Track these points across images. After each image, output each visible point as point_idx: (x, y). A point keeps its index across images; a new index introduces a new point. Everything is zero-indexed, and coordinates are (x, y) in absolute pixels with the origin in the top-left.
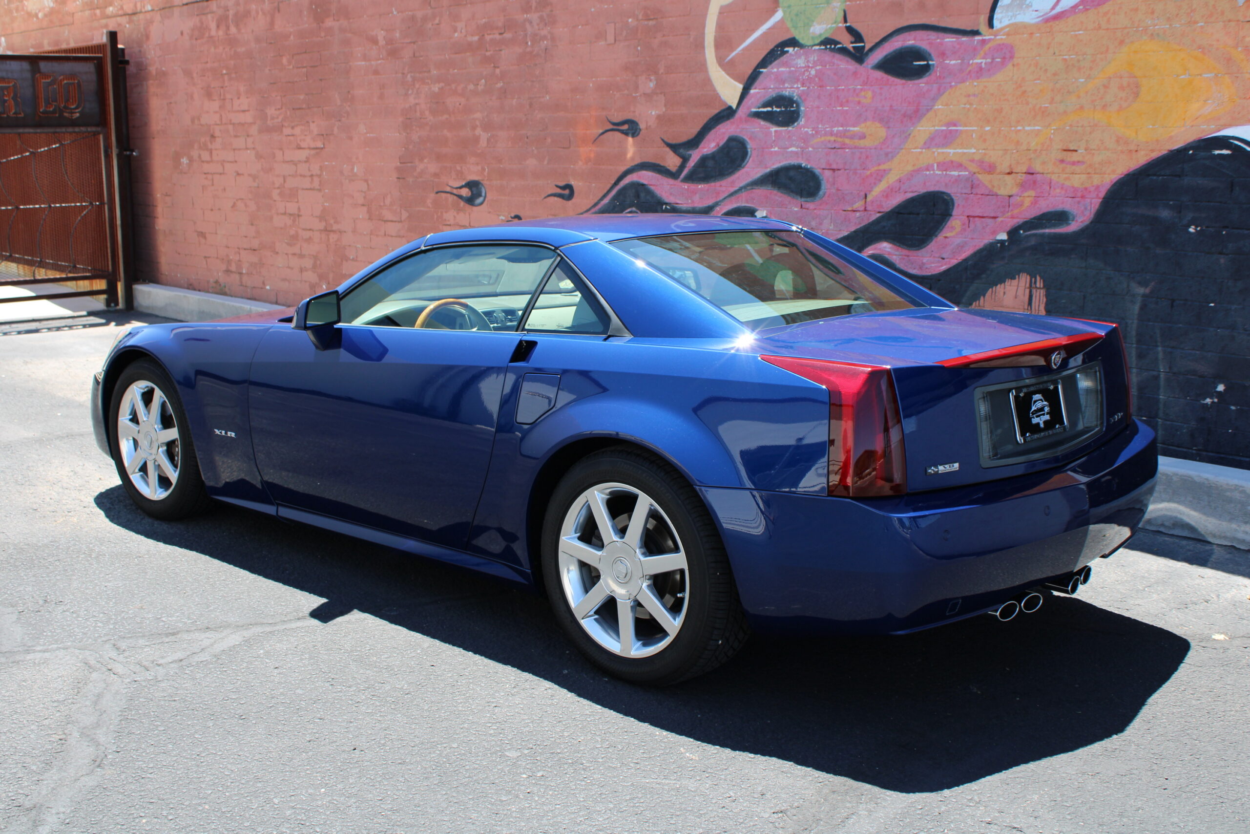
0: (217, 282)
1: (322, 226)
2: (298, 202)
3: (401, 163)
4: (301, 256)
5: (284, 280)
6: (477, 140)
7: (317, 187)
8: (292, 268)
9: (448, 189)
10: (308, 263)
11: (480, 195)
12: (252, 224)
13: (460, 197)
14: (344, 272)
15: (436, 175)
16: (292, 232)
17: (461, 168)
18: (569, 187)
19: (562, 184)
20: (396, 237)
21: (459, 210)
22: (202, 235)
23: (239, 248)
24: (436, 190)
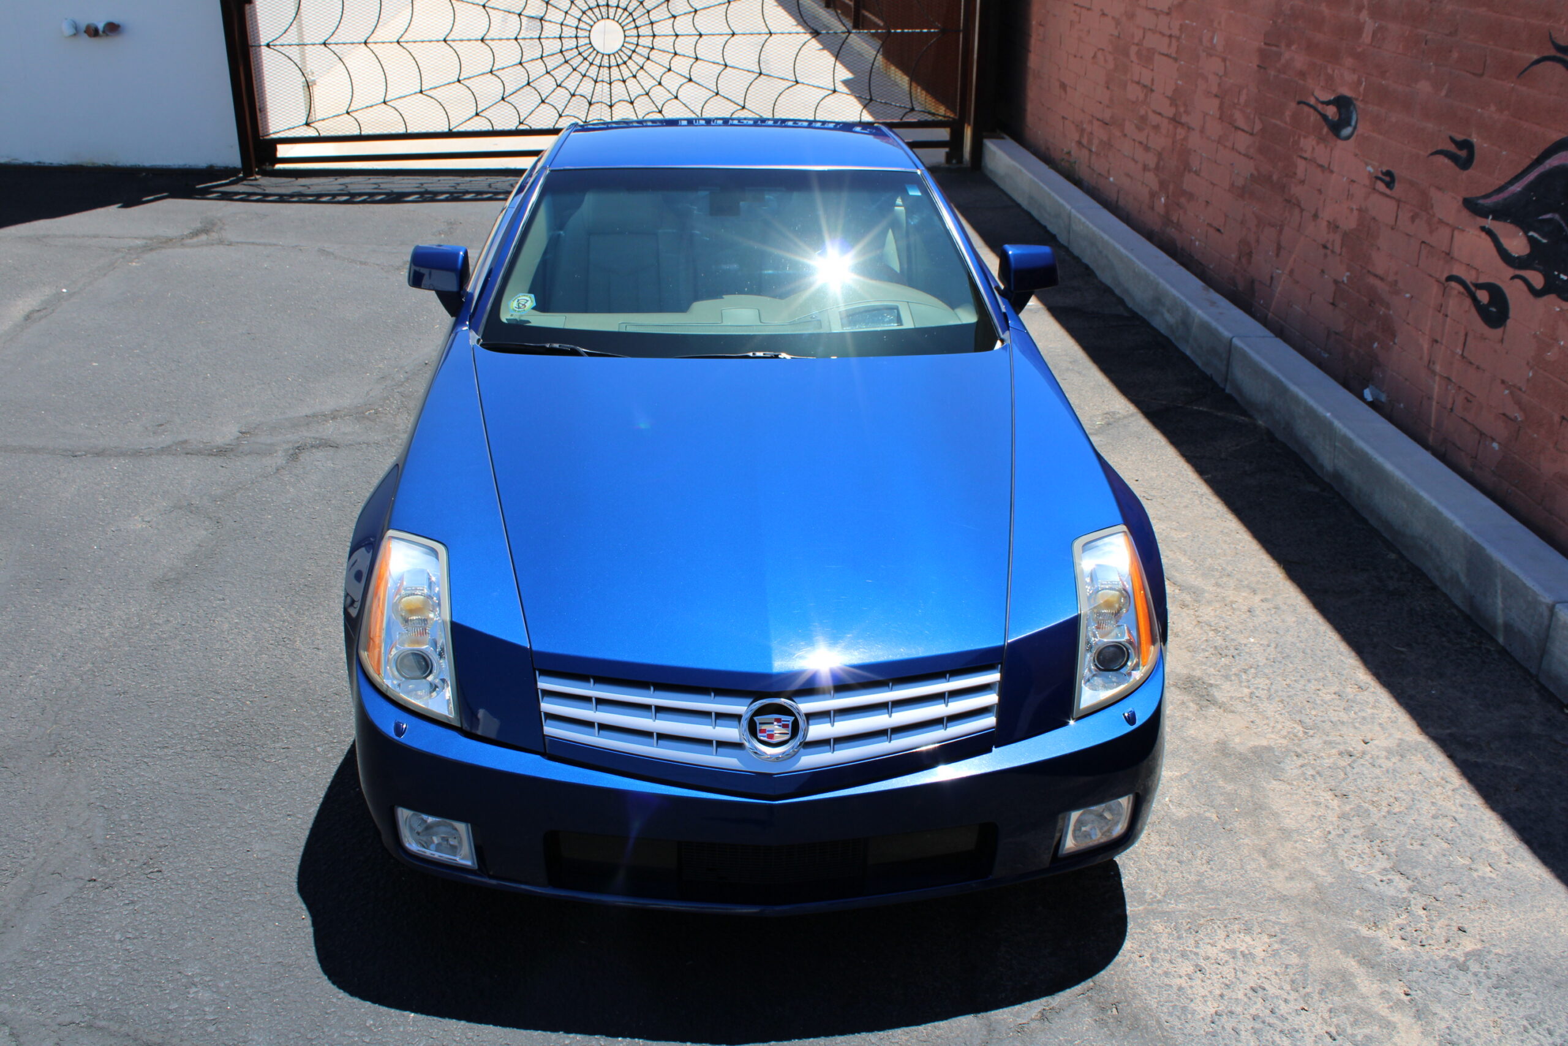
0: (1069, 153)
1: (1170, 112)
2: (1152, 70)
3: (1265, 44)
4: (1147, 149)
5: (1127, 175)
6: (1359, 29)
7: (1174, 55)
8: (1136, 162)
9: (1312, 101)
10: (1151, 160)
11: (1348, 123)
12: (1108, 88)
13: (1324, 117)
14: (1185, 187)
15: (1302, 74)
16: (1142, 112)
17: (1334, 71)
18: (1467, 145)
19: (1460, 137)
20: (1244, 155)
21: (1321, 139)
22: (1063, 86)
23: (1093, 116)
24: (1298, 98)
